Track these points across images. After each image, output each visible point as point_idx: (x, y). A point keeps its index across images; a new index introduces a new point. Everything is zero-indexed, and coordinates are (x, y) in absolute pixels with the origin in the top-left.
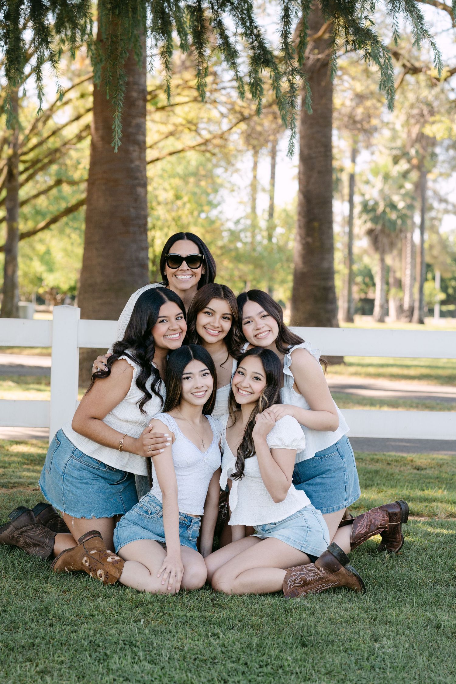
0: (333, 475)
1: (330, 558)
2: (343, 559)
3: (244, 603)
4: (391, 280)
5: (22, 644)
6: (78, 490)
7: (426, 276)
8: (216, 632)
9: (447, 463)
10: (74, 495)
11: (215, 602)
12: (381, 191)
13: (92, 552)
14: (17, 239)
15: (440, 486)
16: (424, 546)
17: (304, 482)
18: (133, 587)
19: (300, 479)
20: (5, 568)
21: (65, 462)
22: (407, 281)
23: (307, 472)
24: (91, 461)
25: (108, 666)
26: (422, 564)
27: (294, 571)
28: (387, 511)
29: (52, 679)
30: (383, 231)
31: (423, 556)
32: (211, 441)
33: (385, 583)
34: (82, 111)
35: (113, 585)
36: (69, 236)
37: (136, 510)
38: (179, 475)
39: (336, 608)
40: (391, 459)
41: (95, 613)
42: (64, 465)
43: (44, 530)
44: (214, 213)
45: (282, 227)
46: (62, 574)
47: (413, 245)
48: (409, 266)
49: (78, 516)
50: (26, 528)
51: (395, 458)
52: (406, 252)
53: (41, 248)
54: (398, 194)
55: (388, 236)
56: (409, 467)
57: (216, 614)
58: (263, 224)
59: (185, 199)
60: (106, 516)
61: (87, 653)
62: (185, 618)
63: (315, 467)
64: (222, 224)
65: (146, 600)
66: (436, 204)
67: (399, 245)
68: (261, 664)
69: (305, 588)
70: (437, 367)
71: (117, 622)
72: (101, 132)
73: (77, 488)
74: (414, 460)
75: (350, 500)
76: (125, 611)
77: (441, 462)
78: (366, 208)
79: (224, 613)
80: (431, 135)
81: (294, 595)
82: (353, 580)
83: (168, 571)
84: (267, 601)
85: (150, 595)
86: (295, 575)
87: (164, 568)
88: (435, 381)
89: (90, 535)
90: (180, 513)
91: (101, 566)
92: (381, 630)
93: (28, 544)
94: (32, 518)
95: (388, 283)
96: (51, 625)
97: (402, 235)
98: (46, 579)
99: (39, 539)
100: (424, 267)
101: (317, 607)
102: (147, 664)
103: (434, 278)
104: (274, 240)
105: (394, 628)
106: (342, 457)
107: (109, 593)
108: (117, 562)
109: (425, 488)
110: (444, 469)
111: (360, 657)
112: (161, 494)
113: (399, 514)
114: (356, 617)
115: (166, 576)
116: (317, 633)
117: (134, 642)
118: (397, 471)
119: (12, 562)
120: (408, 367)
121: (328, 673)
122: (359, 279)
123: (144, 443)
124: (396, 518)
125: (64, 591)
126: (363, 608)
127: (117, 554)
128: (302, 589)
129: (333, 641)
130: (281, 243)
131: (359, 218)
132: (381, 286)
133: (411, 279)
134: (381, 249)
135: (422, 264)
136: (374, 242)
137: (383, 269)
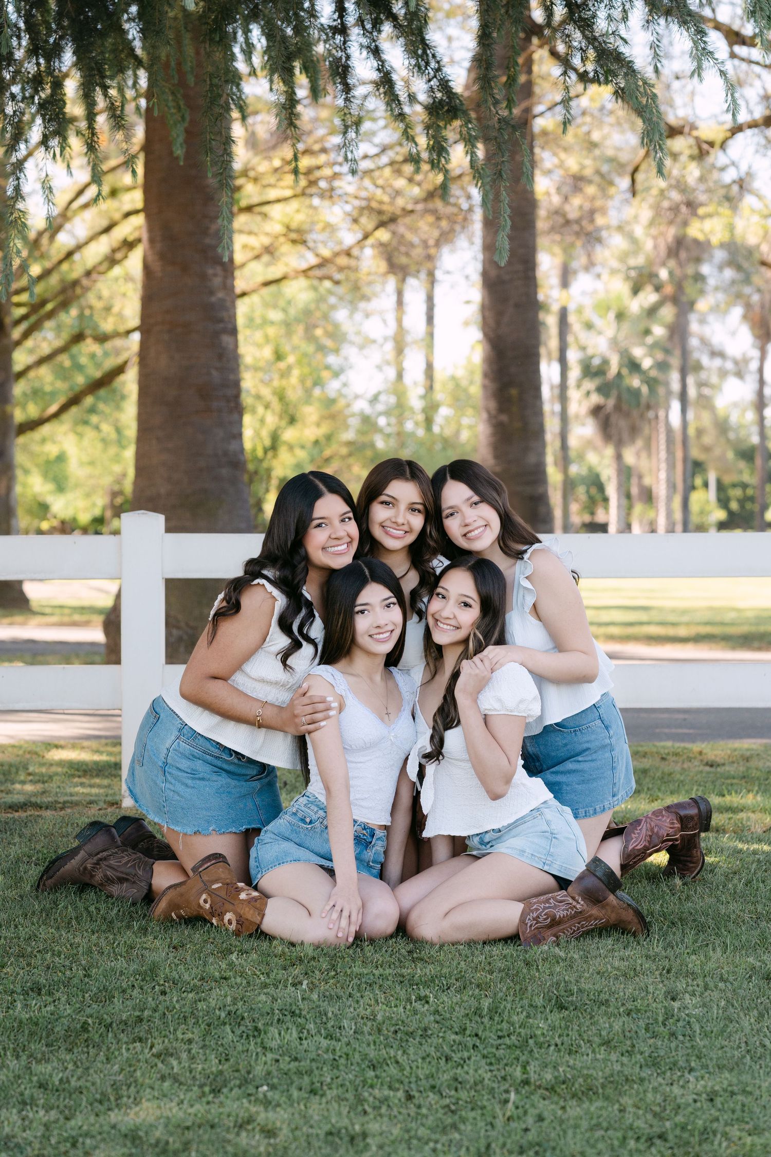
0: (594, 756)
1: (591, 882)
2: (612, 883)
3: (460, 955)
4: (635, 491)
5: (124, 1018)
6: (188, 790)
7: (693, 481)
8: (422, 993)
9: (758, 755)
10: (182, 797)
11: (415, 955)
12: (614, 342)
13: (215, 886)
14: (13, 434)
15: (749, 788)
16: (735, 868)
17: (548, 769)
18: (284, 936)
19: (541, 765)
20: (77, 918)
21: (167, 746)
22: (661, 491)
23: (553, 754)
24: (208, 745)
25: (262, 1043)
26: (735, 892)
27: (535, 903)
28: (677, 813)
29: (180, 1063)
30: (618, 407)
31: (735, 881)
32: (399, 709)
33: (678, 922)
34: (117, 216)
35: (250, 936)
36: (97, 428)
37: (287, 817)
38: (352, 762)
39: (606, 957)
40: (666, 751)
41: (228, 974)
42: (165, 751)
43: (134, 856)
44: (334, 386)
45: (450, 406)
46: (167, 922)
47: (669, 430)
48: (663, 466)
49: (189, 831)
50: (105, 854)
51: (672, 750)
52: (658, 442)
53: (52, 450)
54: (643, 344)
55: (627, 415)
56: (696, 763)
57: (419, 971)
58: (415, 401)
59: (291, 359)
60: (234, 830)
61: (228, 1028)
62: (372, 977)
63: (566, 745)
64: (348, 405)
65: (306, 955)
66: (705, 360)
67: (646, 431)
68: (500, 1033)
69: (555, 930)
70: (722, 624)
71: (265, 986)
72: (158, 245)
73: (187, 786)
74: (704, 751)
75: (620, 796)
76: (275, 971)
77: (748, 753)
78: (590, 371)
79: (430, 970)
80: (701, 237)
81: (538, 941)
82: (629, 916)
83: (338, 908)
84: (496, 950)
85: (312, 948)
86: (537, 910)
87: (332, 904)
88: (723, 643)
89: (210, 860)
90: (355, 821)
91: (231, 907)
92: (681, 985)
93: (109, 879)
94: (113, 838)
95: (628, 496)
96: (164, 993)
97: (651, 414)
98: (144, 931)
99: (128, 871)
100: (690, 466)
101: (576, 956)
102: (322, 1040)
103: (706, 485)
104: (436, 429)
105: (700, 981)
106: (607, 728)
107: (246, 946)
108: (255, 899)
109: (726, 792)
110: (753, 763)
111: (651, 1021)
112: (324, 792)
113: (696, 818)
114: (638, 968)
115: (335, 915)
116: (580, 991)
117: (297, 1012)
118: (678, 768)
119: (86, 909)
120: (674, 624)
121: (607, 1043)
122: (581, 491)
123: (296, 712)
124: (691, 825)
125: (174, 948)
126: (648, 957)
127: (256, 888)
128: (549, 932)
129: (607, 1001)
130: (448, 432)
131: (578, 388)
132: (618, 500)
133: (668, 487)
134: (616, 438)
135: (685, 461)
136: (604, 425)
137: (621, 472)
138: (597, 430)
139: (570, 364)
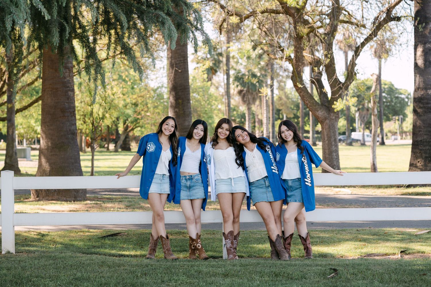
12: (246, 67)
22: (265, 121)
30: (248, 91)
48: (265, 112)
52: (264, 103)
55: (252, 94)
103: (283, 118)
131: (234, 84)
132: (249, 124)
133: (267, 119)
134: (247, 102)
135: (273, 110)
136: (243, 97)
137: (249, 114)
138: (240, 99)
139: (231, 76)
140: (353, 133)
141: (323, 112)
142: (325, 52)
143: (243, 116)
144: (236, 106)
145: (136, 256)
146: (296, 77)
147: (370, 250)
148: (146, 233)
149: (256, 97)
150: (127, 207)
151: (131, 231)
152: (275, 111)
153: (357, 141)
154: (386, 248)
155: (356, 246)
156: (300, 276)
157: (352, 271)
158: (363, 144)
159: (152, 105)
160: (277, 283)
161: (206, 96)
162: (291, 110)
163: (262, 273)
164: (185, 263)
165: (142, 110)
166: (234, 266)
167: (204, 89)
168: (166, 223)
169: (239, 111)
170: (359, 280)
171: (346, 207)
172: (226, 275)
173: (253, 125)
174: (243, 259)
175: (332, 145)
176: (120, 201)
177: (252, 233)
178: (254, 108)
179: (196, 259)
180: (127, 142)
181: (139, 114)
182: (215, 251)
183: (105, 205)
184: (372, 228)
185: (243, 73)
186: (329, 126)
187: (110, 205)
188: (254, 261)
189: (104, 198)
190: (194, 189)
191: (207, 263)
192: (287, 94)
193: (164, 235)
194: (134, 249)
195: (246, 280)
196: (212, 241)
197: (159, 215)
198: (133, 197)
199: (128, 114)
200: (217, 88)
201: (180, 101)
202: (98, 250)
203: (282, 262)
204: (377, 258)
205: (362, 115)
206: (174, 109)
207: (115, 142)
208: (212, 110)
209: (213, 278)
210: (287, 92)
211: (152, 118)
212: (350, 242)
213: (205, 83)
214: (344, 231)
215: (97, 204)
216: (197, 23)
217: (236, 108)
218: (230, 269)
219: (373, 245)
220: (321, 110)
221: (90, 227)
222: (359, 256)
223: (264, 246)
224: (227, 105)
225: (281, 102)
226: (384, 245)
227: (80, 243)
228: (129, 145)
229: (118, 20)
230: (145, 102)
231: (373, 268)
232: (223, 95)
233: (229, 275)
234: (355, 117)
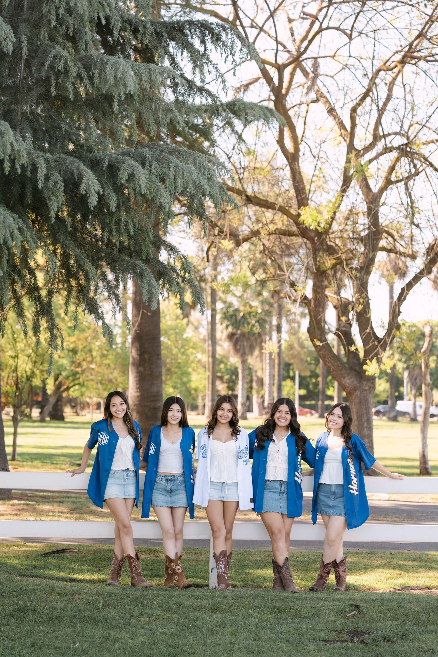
4: (254, 379)
12: (241, 298)
22: (267, 381)
30: (243, 335)
48: (268, 366)
52: (266, 354)
54: (258, 300)
55: (248, 340)
131: (222, 324)
132: (242, 385)
133: (270, 378)
134: (242, 351)
135: (279, 364)
136: (235, 345)
137: (243, 370)
138: (231, 347)
139: (218, 311)
140: (399, 402)
141: (352, 380)
142: (357, 295)
143: (234, 372)
144: (224, 356)
145: (92, 581)
146: (314, 328)
147: (407, 581)
148: (103, 550)
149: (254, 344)
150: (73, 511)
151: (83, 546)
152: (282, 366)
153: (404, 414)
154: (428, 579)
155: (388, 575)
156: (311, 613)
157: (379, 609)
158: (414, 420)
159: (99, 353)
160: (281, 622)
161: (180, 342)
162: (306, 364)
163: (262, 608)
164: (159, 592)
165: (84, 360)
166: (224, 597)
167: (177, 330)
168: (134, 537)
169: (229, 363)
170: (388, 620)
171: (380, 519)
172: (214, 610)
173: (249, 385)
174: (236, 589)
175: (364, 428)
176: (60, 502)
177: (248, 554)
178: (251, 360)
179: (173, 587)
180: (59, 407)
181: (79, 365)
182: (198, 578)
183: (40, 507)
184: (412, 551)
185: (236, 307)
186: (360, 400)
187: (46, 507)
188: (252, 592)
189: (37, 496)
190: (176, 494)
191: (189, 593)
192: (301, 340)
193: (133, 555)
194: (89, 571)
195: (241, 617)
196: (193, 563)
197: (125, 527)
198: (78, 495)
199: (62, 366)
200: (197, 328)
201: (146, 356)
202: (41, 571)
203: (288, 594)
204: (415, 592)
205: (413, 375)
206: (137, 368)
207: (42, 406)
208: (187, 363)
209: (198, 614)
210: (301, 338)
211: (98, 372)
212: (380, 570)
213: (179, 321)
214: (374, 554)
215: (28, 505)
216: (185, 272)
217: (224, 359)
218: (220, 602)
219: (411, 574)
220: (350, 377)
221: (26, 540)
222: (391, 590)
223: (264, 572)
224: (210, 354)
225: (291, 352)
226: (426, 575)
227: (15, 562)
228: (62, 411)
229: (81, 267)
230: (88, 348)
231: (407, 606)
232: (204, 340)
233: (218, 610)
234: (403, 377)
